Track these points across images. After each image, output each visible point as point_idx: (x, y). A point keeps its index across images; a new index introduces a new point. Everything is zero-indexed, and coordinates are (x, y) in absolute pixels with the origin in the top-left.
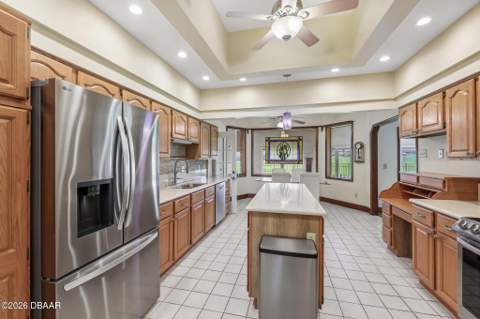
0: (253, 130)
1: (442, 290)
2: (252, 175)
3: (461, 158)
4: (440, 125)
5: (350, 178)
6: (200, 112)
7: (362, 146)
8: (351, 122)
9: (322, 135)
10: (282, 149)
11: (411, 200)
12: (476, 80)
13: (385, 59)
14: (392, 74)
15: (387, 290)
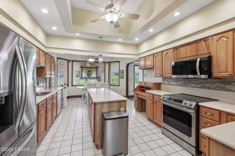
0: (73, 61)
1: (156, 119)
2: (72, 85)
3: (158, 77)
4: (152, 66)
5: (118, 84)
6: (46, 47)
7: (123, 72)
8: (119, 62)
9: (107, 66)
10: (89, 72)
11: (146, 91)
12: (163, 52)
13: (137, 39)
14: (137, 46)
15: (140, 125)
